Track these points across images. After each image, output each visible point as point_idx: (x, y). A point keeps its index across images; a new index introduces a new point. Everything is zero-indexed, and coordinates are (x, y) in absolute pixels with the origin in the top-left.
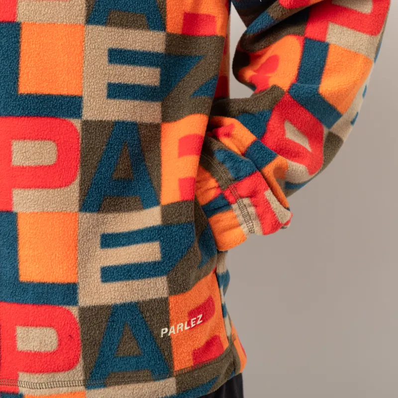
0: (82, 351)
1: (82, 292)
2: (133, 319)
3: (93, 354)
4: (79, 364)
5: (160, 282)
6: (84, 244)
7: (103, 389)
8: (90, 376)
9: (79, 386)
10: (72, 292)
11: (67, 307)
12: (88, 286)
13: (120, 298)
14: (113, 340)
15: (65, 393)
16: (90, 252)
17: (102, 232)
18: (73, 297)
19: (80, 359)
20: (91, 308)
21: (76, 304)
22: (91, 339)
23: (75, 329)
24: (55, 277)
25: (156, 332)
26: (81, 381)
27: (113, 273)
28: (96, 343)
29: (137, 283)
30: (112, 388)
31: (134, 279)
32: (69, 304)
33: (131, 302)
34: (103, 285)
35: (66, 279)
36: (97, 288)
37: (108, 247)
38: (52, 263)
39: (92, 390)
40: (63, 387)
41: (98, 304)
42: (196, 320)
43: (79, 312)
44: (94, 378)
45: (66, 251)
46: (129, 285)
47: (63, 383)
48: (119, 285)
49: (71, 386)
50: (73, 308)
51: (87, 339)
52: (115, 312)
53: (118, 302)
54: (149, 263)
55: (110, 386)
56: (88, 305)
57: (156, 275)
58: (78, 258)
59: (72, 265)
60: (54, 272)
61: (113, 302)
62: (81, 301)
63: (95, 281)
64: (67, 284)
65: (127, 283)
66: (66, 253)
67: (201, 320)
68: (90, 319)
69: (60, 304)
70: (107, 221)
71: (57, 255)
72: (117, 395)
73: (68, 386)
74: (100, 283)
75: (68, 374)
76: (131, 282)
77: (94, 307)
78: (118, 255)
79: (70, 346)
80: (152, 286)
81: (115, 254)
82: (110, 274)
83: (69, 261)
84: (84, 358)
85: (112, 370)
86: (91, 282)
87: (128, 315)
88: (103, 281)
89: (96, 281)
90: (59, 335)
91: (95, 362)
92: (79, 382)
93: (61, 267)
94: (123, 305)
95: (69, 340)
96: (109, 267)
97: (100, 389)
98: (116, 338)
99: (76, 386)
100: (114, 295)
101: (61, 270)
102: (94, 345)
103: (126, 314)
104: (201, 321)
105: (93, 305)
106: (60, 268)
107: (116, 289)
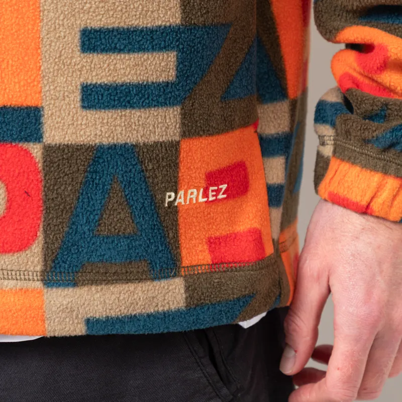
0: (43, 220)
1: (49, 123)
2: (126, 172)
3: (60, 227)
4: (36, 242)
5: (172, 116)
6: (50, 45)
7: (71, 289)
8: (53, 265)
9: (34, 280)
10: (34, 121)
11: (25, 145)
12: (58, 113)
13: (109, 136)
14: (93, 205)
15: (11, 289)
16: (63, 58)
17: (83, 26)
18: (36, 129)
19: (39, 234)
20: (61, 148)
21: (39, 139)
22: (59, 199)
23: (35, 181)
24: (8, 96)
25: (159, 197)
26: (38, 273)
27: (102, 95)
28: (65, 208)
29: (138, 114)
30: (86, 289)
31: (134, 108)
32: (27, 139)
33: (126, 144)
34: (84, 113)
35: (25, 100)
36: (73, 117)
37: (94, 52)
38: (3, 75)
39: (54, 289)
40: (8, 279)
41: (73, 143)
42: (218, 191)
43: (43, 154)
44: (58, 270)
45: (23, 55)
46: (125, 115)
47: (10, 274)
48: (110, 115)
49: (21, 279)
50: (35, 147)
51: (53, 199)
52: (99, 157)
53: (105, 142)
54: (159, 84)
55: (83, 285)
56: (58, 142)
57: (166, 103)
58: (40, 67)
59: (32, 78)
60: (5, 89)
61: (97, 141)
62: (47, 135)
63: (70, 105)
64: (27, 108)
65: (123, 113)
66: (23, 58)
67: (223, 194)
68: (59, 165)
69: (15, 140)
70: (91, 7)
71: (10, 62)
72: (94, 300)
73: (17, 280)
74: (79, 110)
75: (18, 258)
76: (128, 111)
77: (67, 146)
78: (112, 68)
79: (24, 211)
80: (160, 120)
81: (106, 65)
82: (96, 97)
83: (28, 71)
84: (45, 231)
85: (88, 259)
86: (64, 107)
87: (119, 163)
88: (83, 107)
89: (73, 106)
90: (8, 191)
91: (62, 241)
92: (35, 275)
93: (16, 80)
94: (113, 147)
95: (24, 199)
96: (95, 86)
97: (66, 289)
98: (99, 202)
99: (29, 280)
100: (101, 131)
101: (17, 86)
102: (62, 211)
103: (117, 162)
104: (225, 196)
105: (66, 143)
106: (15, 82)
107: (105, 121)
